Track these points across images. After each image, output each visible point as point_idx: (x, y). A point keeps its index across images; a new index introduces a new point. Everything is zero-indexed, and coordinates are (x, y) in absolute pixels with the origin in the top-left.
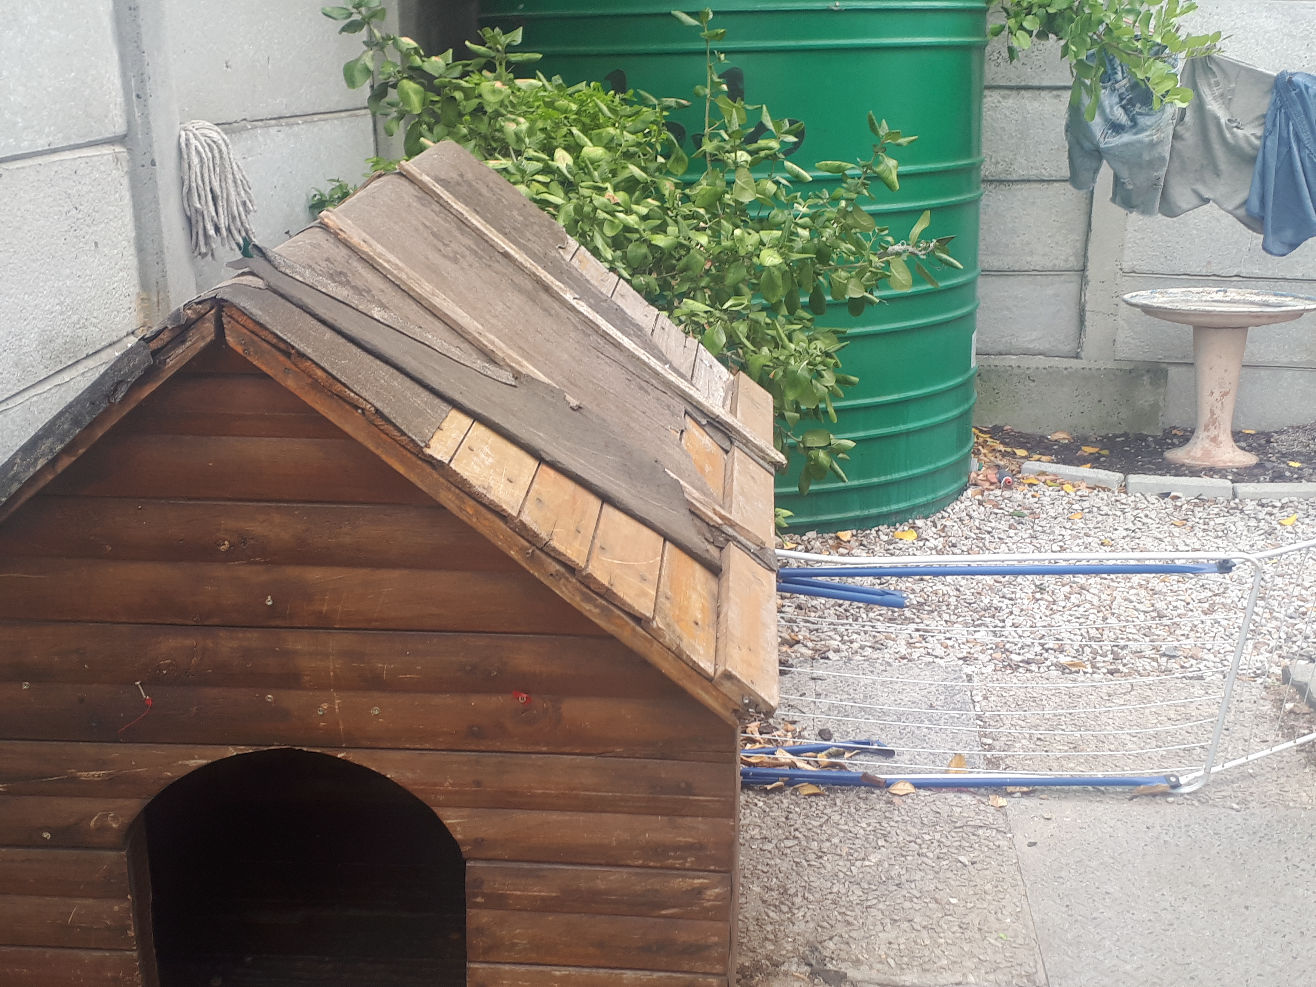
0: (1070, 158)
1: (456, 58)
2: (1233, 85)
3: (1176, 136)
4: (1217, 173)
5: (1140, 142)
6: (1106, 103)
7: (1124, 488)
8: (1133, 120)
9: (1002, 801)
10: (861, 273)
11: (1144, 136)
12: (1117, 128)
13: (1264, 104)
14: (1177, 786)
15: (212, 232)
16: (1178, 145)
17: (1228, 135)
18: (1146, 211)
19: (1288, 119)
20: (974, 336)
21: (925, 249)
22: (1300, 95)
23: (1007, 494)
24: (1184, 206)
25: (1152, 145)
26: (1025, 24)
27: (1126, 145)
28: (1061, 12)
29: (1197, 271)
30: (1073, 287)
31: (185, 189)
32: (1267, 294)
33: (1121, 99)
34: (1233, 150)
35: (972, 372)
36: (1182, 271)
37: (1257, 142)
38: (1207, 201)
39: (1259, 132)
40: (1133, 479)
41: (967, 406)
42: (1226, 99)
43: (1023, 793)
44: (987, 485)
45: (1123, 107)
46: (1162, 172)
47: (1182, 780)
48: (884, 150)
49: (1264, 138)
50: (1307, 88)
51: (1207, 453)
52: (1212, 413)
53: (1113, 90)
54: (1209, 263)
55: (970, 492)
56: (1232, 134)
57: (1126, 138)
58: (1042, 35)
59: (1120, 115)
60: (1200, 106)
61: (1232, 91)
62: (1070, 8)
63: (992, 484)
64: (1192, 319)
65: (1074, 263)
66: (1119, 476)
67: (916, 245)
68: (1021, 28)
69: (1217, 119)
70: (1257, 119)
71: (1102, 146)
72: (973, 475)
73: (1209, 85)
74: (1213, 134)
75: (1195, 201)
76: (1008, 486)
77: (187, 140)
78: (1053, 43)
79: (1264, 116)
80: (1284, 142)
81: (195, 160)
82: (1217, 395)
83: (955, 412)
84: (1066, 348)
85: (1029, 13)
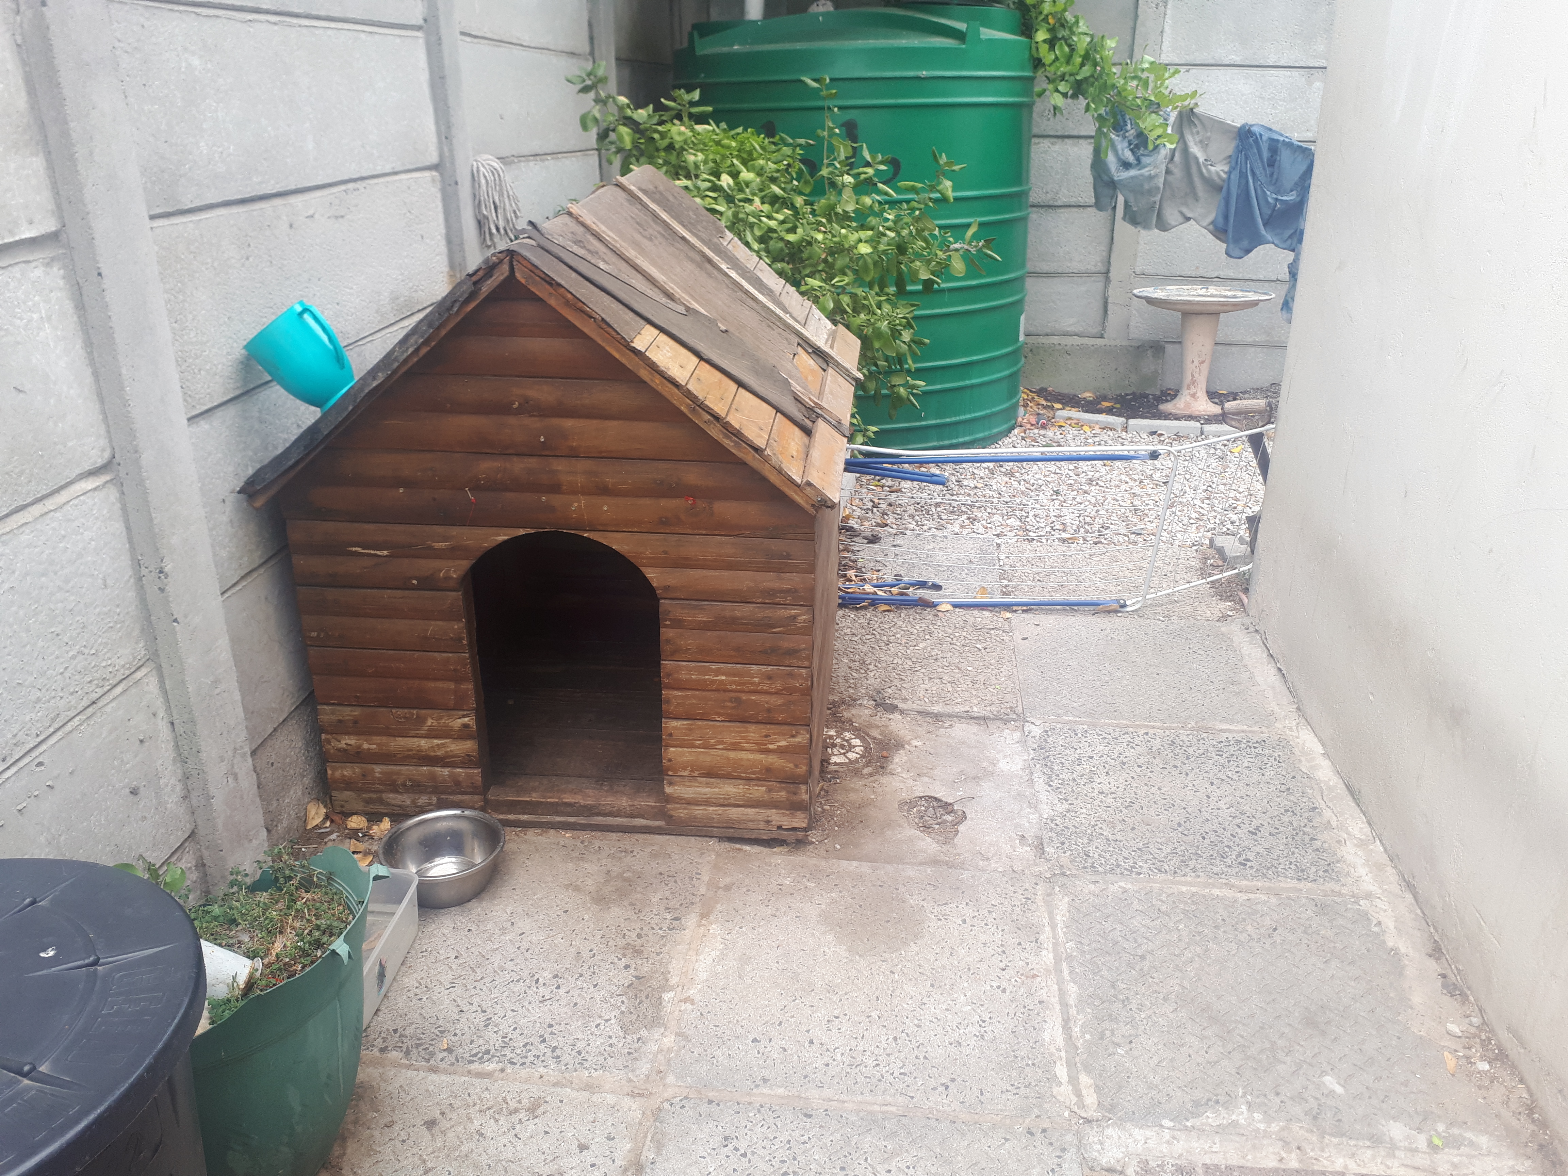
0: (1094, 186)
1: (653, 111)
2: (1209, 134)
3: (1168, 172)
4: (1197, 199)
5: (1142, 175)
6: (1119, 147)
7: (1125, 429)
8: (1138, 159)
9: (1009, 615)
10: (929, 262)
11: (1145, 172)
12: (1126, 165)
13: (1229, 148)
14: (1124, 606)
15: (494, 230)
16: (1170, 178)
17: (1204, 170)
18: (1147, 227)
19: (1246, 158)
20: (1022, 318)
21: (976, 247)
22: (1256, 141)
23: (1042, 432)
24: (1173, 223)
25: (1151, 178)
26: (1060, 88)
27: (1132, 178)
28: (1086, 79)
29: (1189, 273)
30: (1100, 285)
32: (1236, 290)
33: (1130, 144)
34: (1208, 182)
35: (1019, 344)
36: (1178, 273)
37: (1224, 176)
38: (1188, 219)
39: (1226, 169)
40: (1132, 422)
41: (1015, 369)
42: (1203, 144)
43: (1024, 611)
44: (1029, 426)
45: (1131, 150)
46: (1158, 198)
47: (1128, 603)
48: (944, 174)
49: (1229, 173)
50: (1261, 135)
51: (1188, 405)
52: (1193, 376)
53: (1124, 137)
54: (1197, 268)
55: (1016, 431)
56: (1208, 170)
57: (1133, 172)
58: (1075, 96)
59: (1129, 156)
60: (1185, 150)
61: (1207, 138)
62: (1092, 76)
63: (1032, 425)
64: (1178, 307)
65: (1101, 267)
66: (1122, 420)
67: (969, 244)
68: (1057, 91)
69: (1197, 159)
70: (1225, 159)
71: (1116, 178)
72: (1019, 418)
73: (1192, 134)
74: (1194, 170)
75: (1181, 219)
76: (1044, 427)
77: (478, 169)
78: (1082, 102)
79: (1230, 157)
80: (1243, 176)
81: (484, 180)
82: (1196, 363)
83: (1006, 373)
84: (1095, 330)
85: (1062, 80)
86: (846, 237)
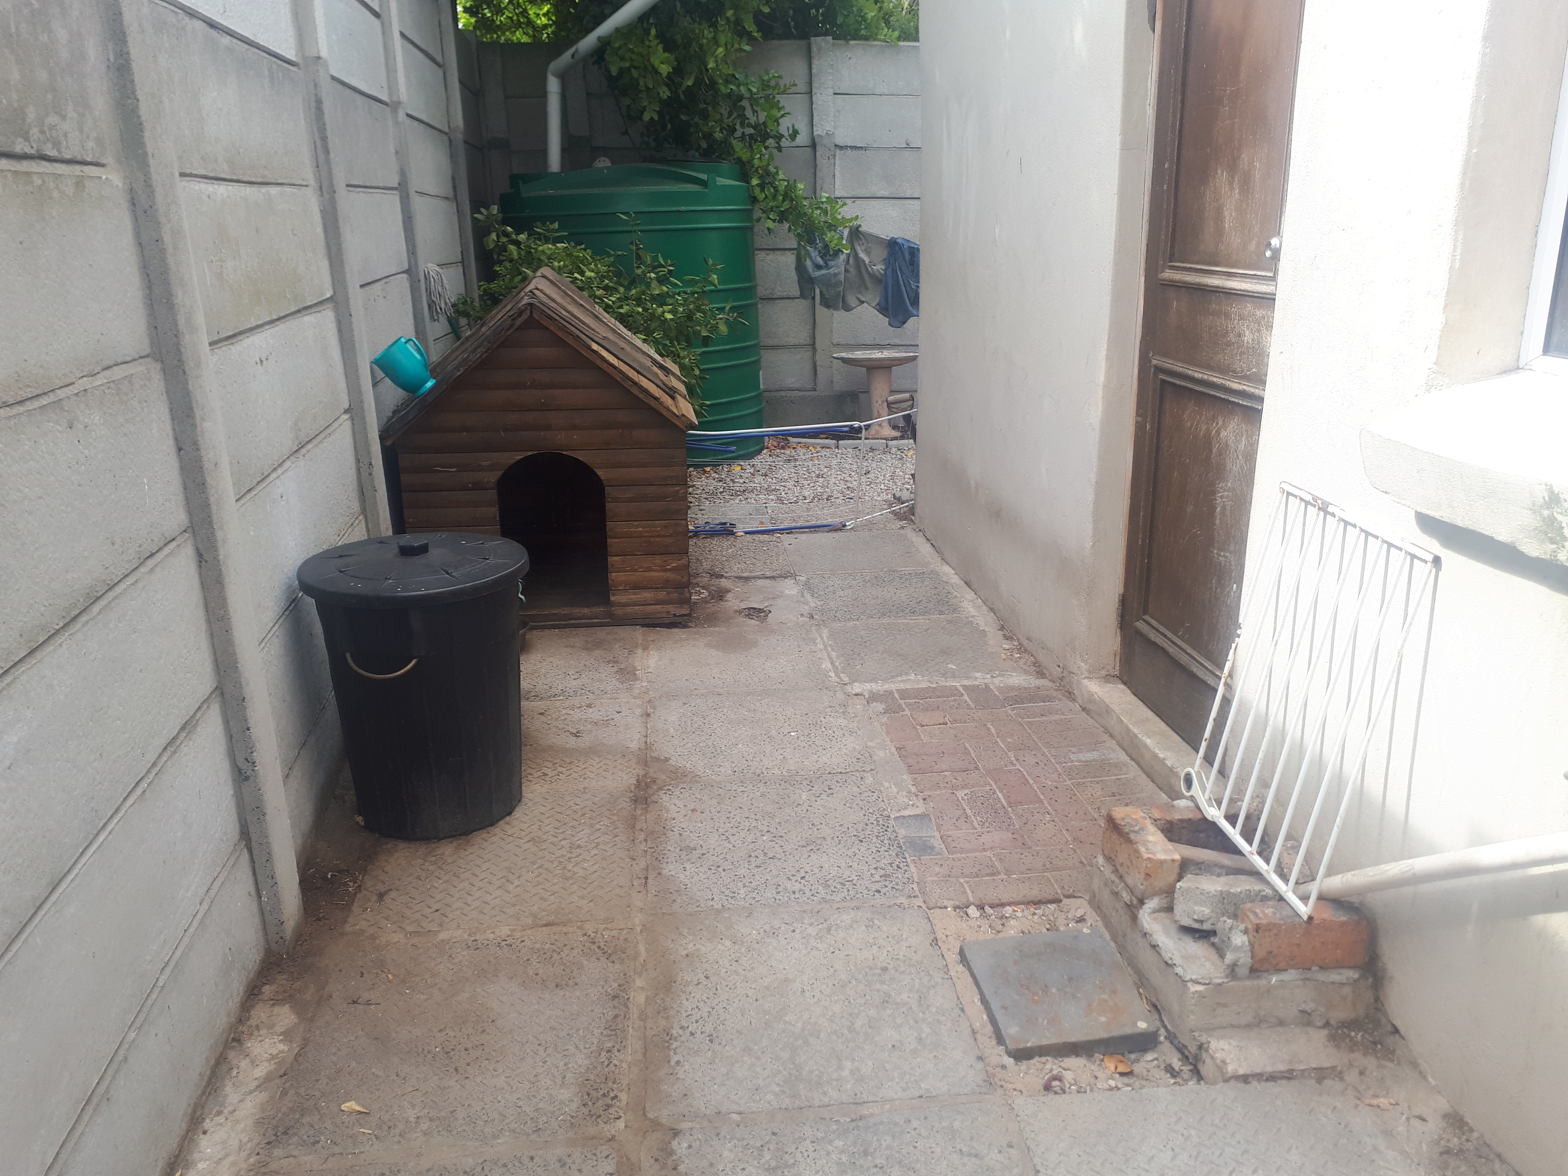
0: (799, 284)
1: (529, 235)
2: (870, 245)
3: (846, 271)
4: (867, 289)
5: (829, 273)
6: (813, 255)
7: (837, 447)
8: (826, 263)
9: (779, 535)
10: (706, 326)
11: (831, 271)
12: (819, 267)
13: (884, 254)
14: (844, 526)
15: (439, 310)
16: (848, 275)
17: (870, 269)
18: (836, 309)
19: (895, 260)
20: (761, 372)
21: (732, 317)
22: (900, 248)
23: (782, 451)
24: (853, 306)
25: (836, 275)
26: (770, 216)
27: (823, 275)
28: (787, 210)
29: (869, 342)
30: (809, 354)
31: (428, 292)
32: (902, 352)
33: (820, 253)
34: (872, 276)
35: (760, 391)
36: (862, 342)
37: (882, 272)
38: (863, 302)
39: (883, 267)
40: (841, 442)
41: (760, 407)
42: (867, 252)
43: (788, 532)
44: (773, 448)
45: (821, 257)
46: (841, 288)
47: (848, 524)
48: (711, 271)
49: (885, 270)
50: (903, 245)
51: (877, 430)
53: (815, 248)
54: (874, 338)
55: (765, 451)
56: (871, 268)
57: (823, 272)
59: (820, 261)
60: (856, 256)
61: (869, 247)
62: (791, 208)
63: (775, 447)
64: (863, 363)
65: (809, 341)
66: (834, 442)
67: (728, 315)
68: (769, 218)
69: (864, 261)
70: (882, 261)
71: (813, 276)
72: (766, 444)
73: (859, 245)
74: (863, 270)
75: (858, 303)
76: (783, 448)
77: (429, 272)
79: (885, 259)
80: (894, 272)
81: (432, 280)
83: (755, 410)
84: (809, 385)
85: (771, 211)
86: (656, 309)
